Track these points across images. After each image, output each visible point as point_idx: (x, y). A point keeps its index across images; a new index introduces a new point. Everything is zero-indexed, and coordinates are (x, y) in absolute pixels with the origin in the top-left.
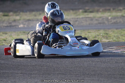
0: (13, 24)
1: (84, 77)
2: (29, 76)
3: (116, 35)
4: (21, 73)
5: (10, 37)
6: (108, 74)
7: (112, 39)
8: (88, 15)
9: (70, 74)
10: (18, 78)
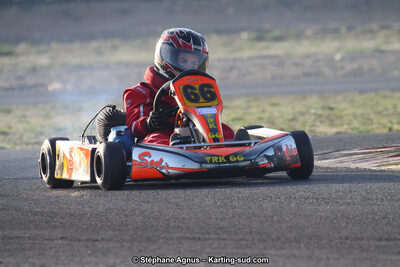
0: (30, 80)
1: (265, 249)
2: (87, 247)
3: (359, 111)
4: (62, 238)
5: (20, 122)
6: (340, 238)
7: (349, 124)
8: (267, 48)
9: (219, 239)
10: (53, 253)
